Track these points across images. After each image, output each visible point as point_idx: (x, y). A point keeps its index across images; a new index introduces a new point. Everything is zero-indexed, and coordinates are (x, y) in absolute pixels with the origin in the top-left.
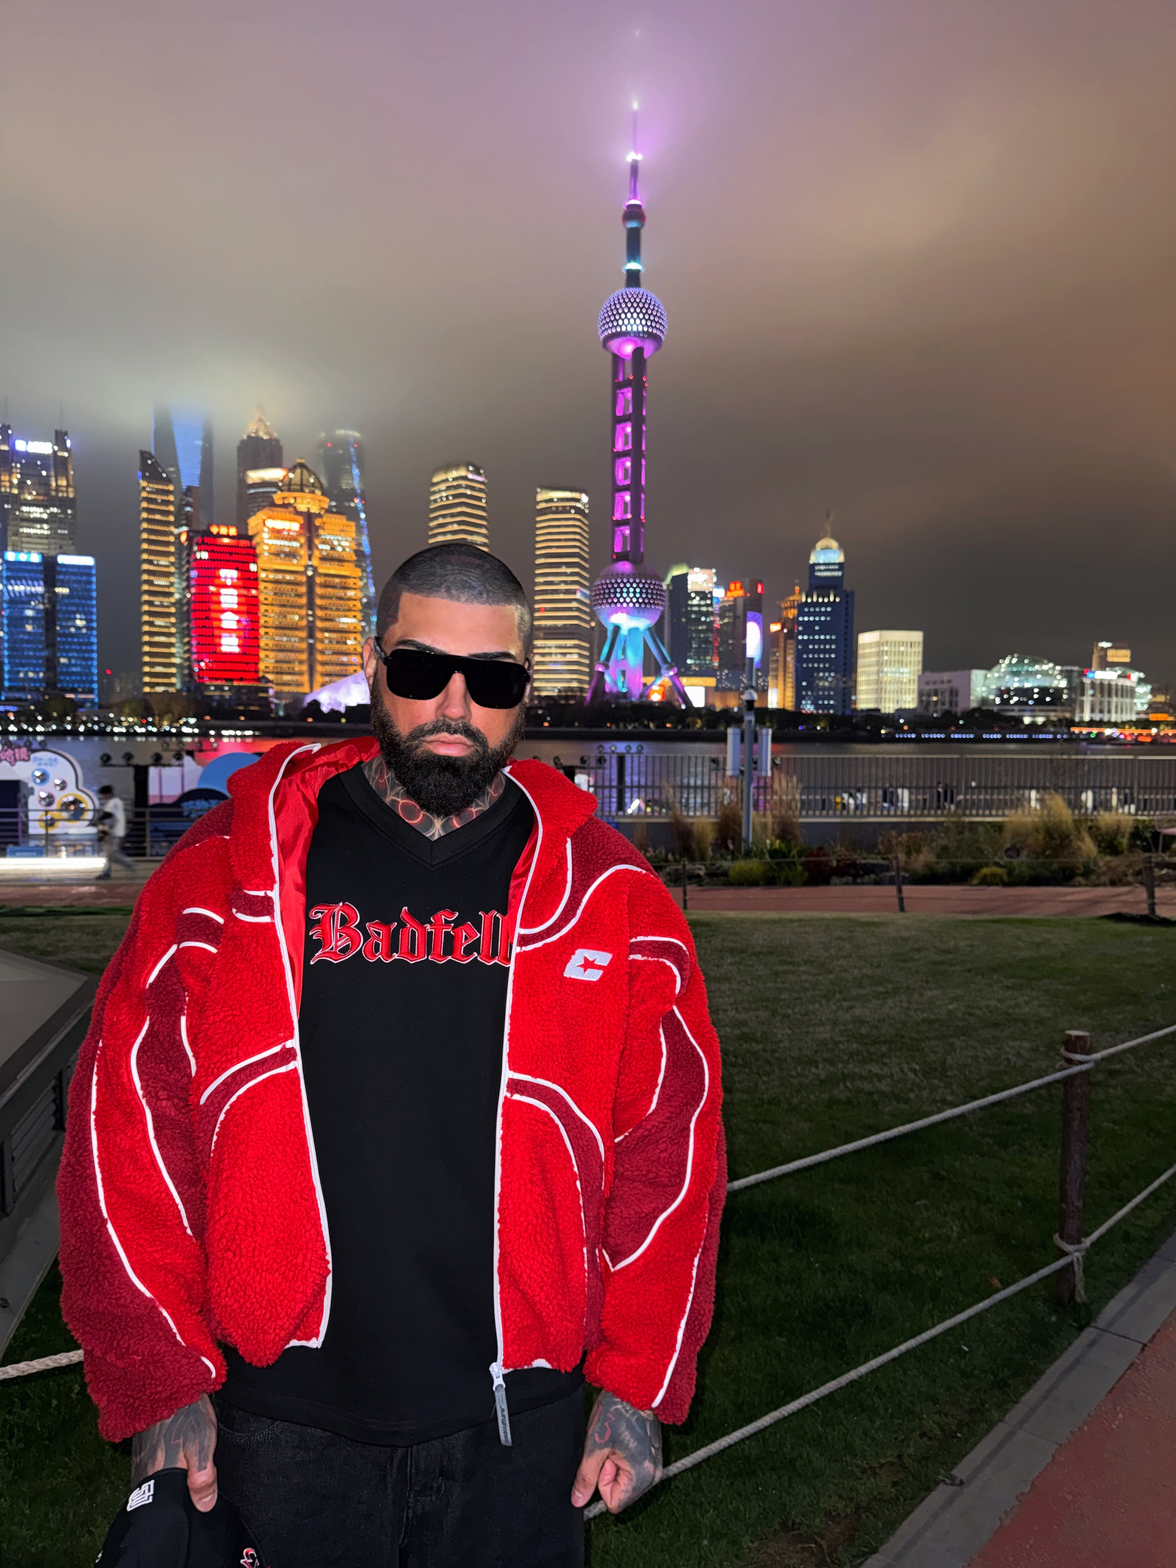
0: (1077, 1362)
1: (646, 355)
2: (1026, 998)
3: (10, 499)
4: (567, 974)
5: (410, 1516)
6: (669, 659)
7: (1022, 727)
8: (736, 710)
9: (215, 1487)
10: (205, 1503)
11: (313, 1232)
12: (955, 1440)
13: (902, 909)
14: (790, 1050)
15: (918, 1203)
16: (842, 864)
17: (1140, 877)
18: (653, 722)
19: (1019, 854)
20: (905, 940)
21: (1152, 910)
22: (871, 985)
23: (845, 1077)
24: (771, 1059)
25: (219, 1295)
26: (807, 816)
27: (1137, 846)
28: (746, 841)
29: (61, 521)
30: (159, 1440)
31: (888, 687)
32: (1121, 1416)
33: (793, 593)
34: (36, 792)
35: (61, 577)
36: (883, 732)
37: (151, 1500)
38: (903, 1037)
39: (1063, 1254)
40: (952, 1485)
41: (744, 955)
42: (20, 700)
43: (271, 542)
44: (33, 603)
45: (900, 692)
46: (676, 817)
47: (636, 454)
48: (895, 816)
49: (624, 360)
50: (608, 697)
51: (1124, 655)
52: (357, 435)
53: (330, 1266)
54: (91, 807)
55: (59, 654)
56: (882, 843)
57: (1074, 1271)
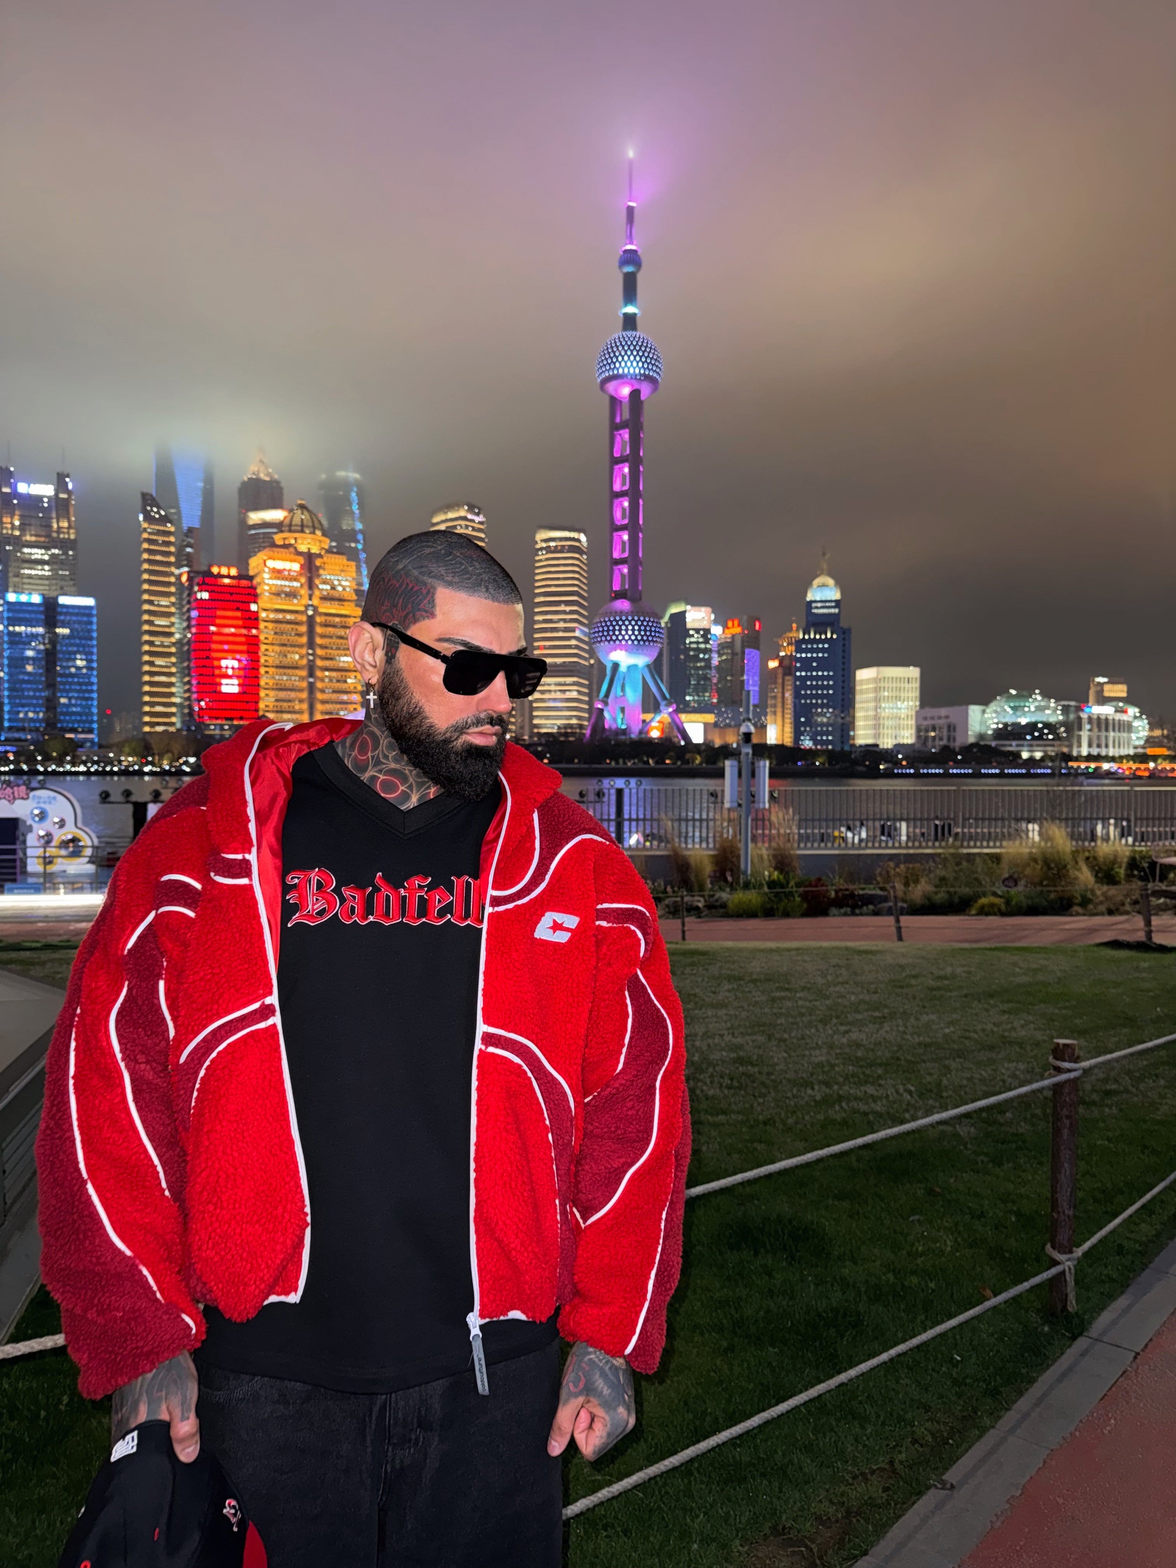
0: (1070, 1369)
1: (643, 397)
2: (1022, 1022)
3: (12, 540)
4: (537, 935)
5: (389, 1470)
6: (668, 696)
7: (1020, 762)
8: (735, 746)
9: (198, 1437)
10: (187, 1453)
11: (292, 1183)
12: (946, 1447)
13: (900, 938)
14: (786, 1072)
15: (911, 1219)
16: (840, 894)
17: (1138, 907)
18: (653, 758)
19: (1016, 885)
20: (902, 967)
21: (1149, 938)
22: (867, 1010)
23: (840, 1098)
24: (767, 1082)
25: (199, 1249)
26: (806, 848)
27: (1134, 876)
28: (745, 873)
29: (62, 562)
30: (140, 1395)
31: (886, 723)
32: (1112, 1421)
33: (791, 630)
34: (35, 829)
35: (62, 618)
36: (882, 767)
37: (135, 1450)
38: (898, 1059)
39: (1055, 1263)
40: (942, 1489)
41: (742, 982)
42: (19, 740)
43: (271, 582)
44: (33, 644)
45: (898, 727)
46: (674, 850)
47: (634, 494)
48: (893, 847)
49: (621, 402)
50: (607, 733)
51: (1120, 690)
52: (357, 476)
53: (309, 1219)
54: (89, 843)
55: (59, 694)
56: (881, 874)
57: (1065, 1281)
